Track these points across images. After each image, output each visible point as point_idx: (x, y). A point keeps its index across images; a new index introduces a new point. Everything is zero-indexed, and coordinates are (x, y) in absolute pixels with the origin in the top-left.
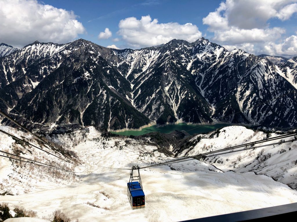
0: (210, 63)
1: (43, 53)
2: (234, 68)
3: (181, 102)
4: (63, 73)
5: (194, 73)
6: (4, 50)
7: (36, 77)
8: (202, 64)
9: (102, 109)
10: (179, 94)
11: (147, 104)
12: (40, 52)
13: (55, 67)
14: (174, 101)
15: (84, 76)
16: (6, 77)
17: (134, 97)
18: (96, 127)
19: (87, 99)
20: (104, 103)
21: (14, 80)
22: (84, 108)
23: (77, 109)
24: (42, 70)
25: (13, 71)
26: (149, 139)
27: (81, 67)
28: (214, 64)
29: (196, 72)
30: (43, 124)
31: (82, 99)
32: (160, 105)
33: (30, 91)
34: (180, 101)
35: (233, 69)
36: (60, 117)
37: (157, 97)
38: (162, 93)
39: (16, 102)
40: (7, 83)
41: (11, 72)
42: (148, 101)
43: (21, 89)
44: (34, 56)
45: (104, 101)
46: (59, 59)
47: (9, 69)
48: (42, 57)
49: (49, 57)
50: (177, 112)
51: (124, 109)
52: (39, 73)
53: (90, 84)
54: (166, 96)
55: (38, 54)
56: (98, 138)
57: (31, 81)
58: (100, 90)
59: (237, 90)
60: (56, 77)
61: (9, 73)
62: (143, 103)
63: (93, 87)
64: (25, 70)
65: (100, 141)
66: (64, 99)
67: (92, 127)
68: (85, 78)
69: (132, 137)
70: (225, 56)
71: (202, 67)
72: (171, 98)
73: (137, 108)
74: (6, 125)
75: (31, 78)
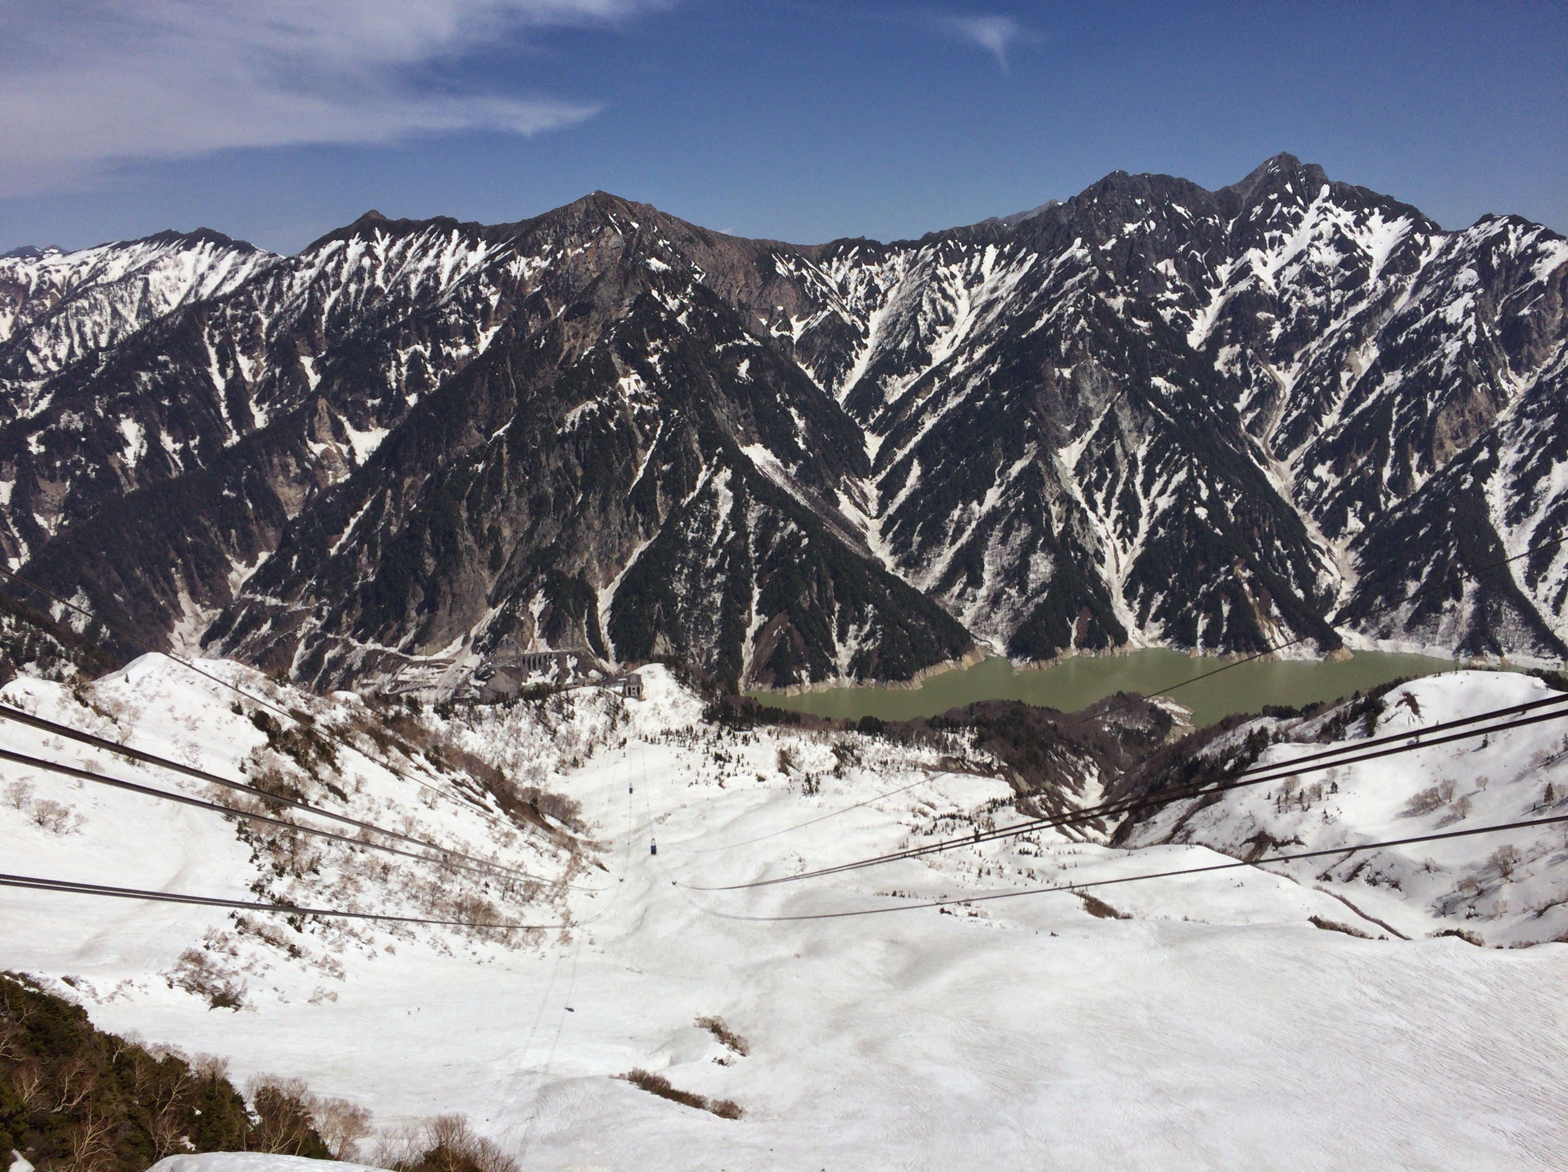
0: (1329, 302)
1: (405, 280)
2: (1480, 332)
3: (1152, 531)
4: (507, 382)
5: (1230, 363)
6: (212, 267)
7: (370, 403)
8: (1281, 309)
9: (711, 574)
10: (1139, 489)
11: (953, 543)
12: (388, 270)
13: (465, 350)
14: (1109, 523)
15: (614, 396)
16: (223, 404)
17: (883, 505)
18: (678, 667)
19: (631, 518)
20: (722, 538)
21: (260, 421)
22: (614, 567)
23: (582, 572)
24: (399, 365)
25: (255, 373)
26: (965, 740)
27: (600, 346)
28: (1353, 312)
29: (1242, 356)
30: (409, 650)
31: (606, 518)
32: (1028, 548)
33: (341, 480)
34: (1144, 525)
35: (1472, 338)
36: (492, 613)
37: (1011, 504)
38: (1042, 483)
39: (271, 533)
40: (225, 439)
41: (248, 376)
42: (959, 530)
43: (298, 466)
44: (358, 292)
45: (719, 528)
46: (487, 306)
47: (237, 364)
48: (398, 298)
49: (436, 297)
50: (1129, 593)
51: (826, 573)
52: (384, 381)
53: (648, 439)
54: (1066, 499)
55: (379, 282)
56: (689, 730)
57: (347, 425)
58: (699, 470)
59: (1493, 463)
60: (473, 403)
61: (236, 386)
62: (934, 537)
63: (665, 451)
64: (318, 366)
65: (702, 744)
66: (511, 521)
67: (658, 668)
68: (622, 407)
69: (871, 727)
70: (1424, 260)
71: (1276, 331)
72: (1094, 508)
73: (898, 566)
74: (224, 653)
75: (344, 408)
